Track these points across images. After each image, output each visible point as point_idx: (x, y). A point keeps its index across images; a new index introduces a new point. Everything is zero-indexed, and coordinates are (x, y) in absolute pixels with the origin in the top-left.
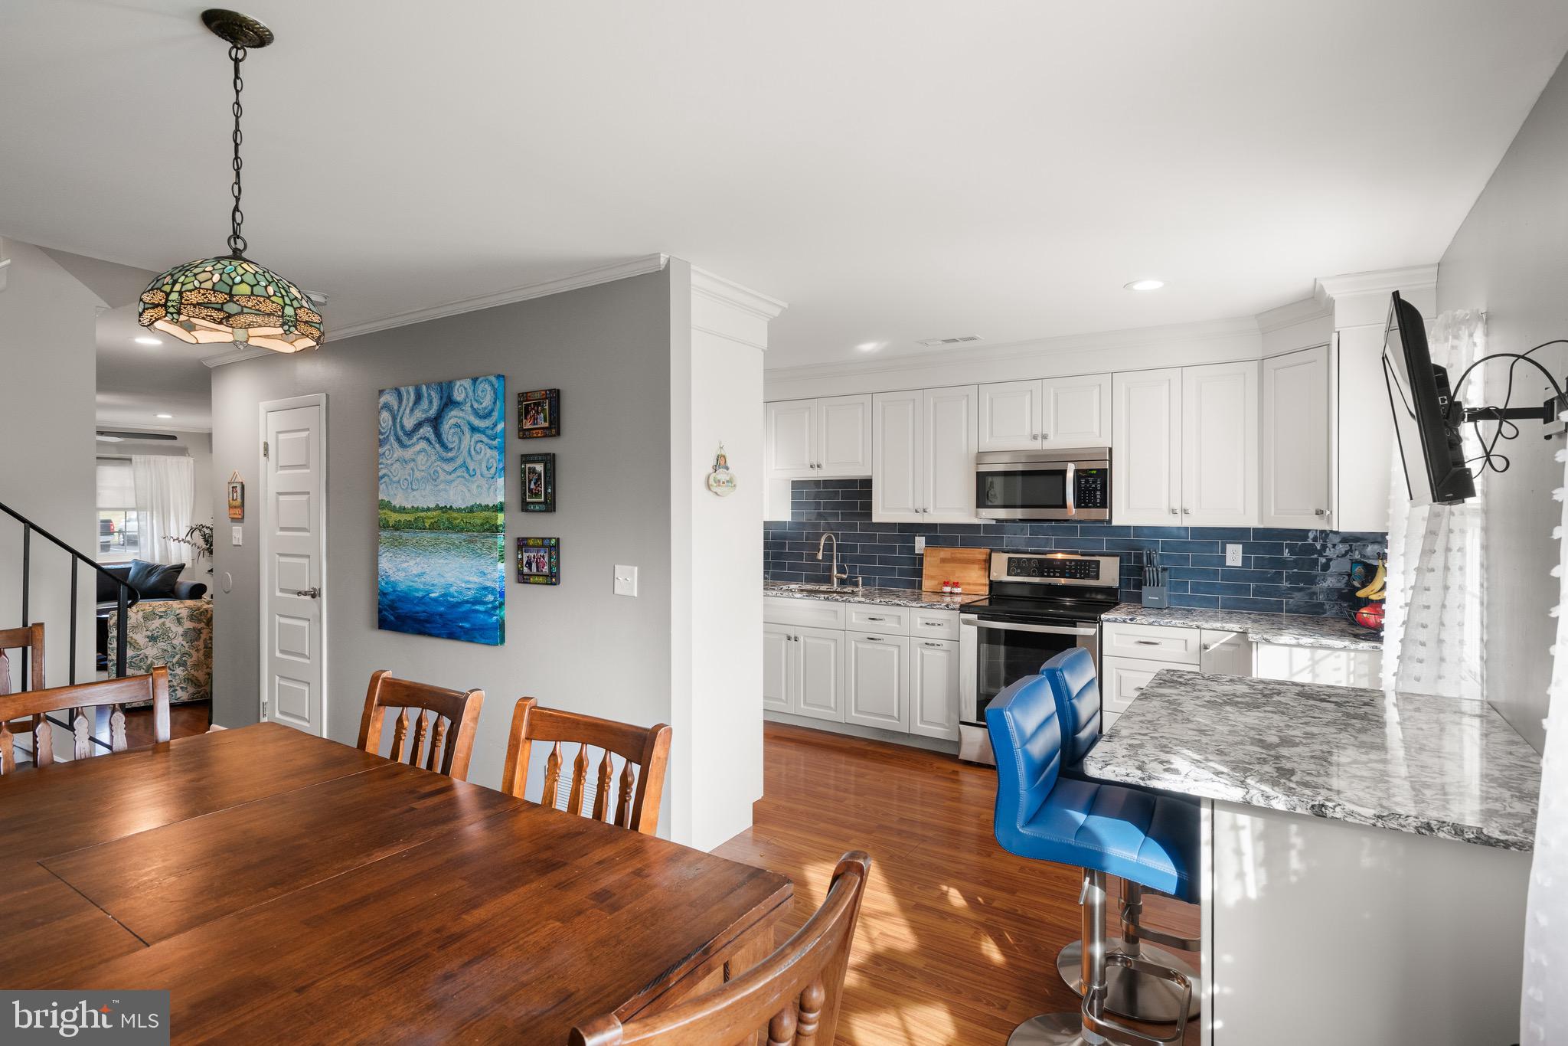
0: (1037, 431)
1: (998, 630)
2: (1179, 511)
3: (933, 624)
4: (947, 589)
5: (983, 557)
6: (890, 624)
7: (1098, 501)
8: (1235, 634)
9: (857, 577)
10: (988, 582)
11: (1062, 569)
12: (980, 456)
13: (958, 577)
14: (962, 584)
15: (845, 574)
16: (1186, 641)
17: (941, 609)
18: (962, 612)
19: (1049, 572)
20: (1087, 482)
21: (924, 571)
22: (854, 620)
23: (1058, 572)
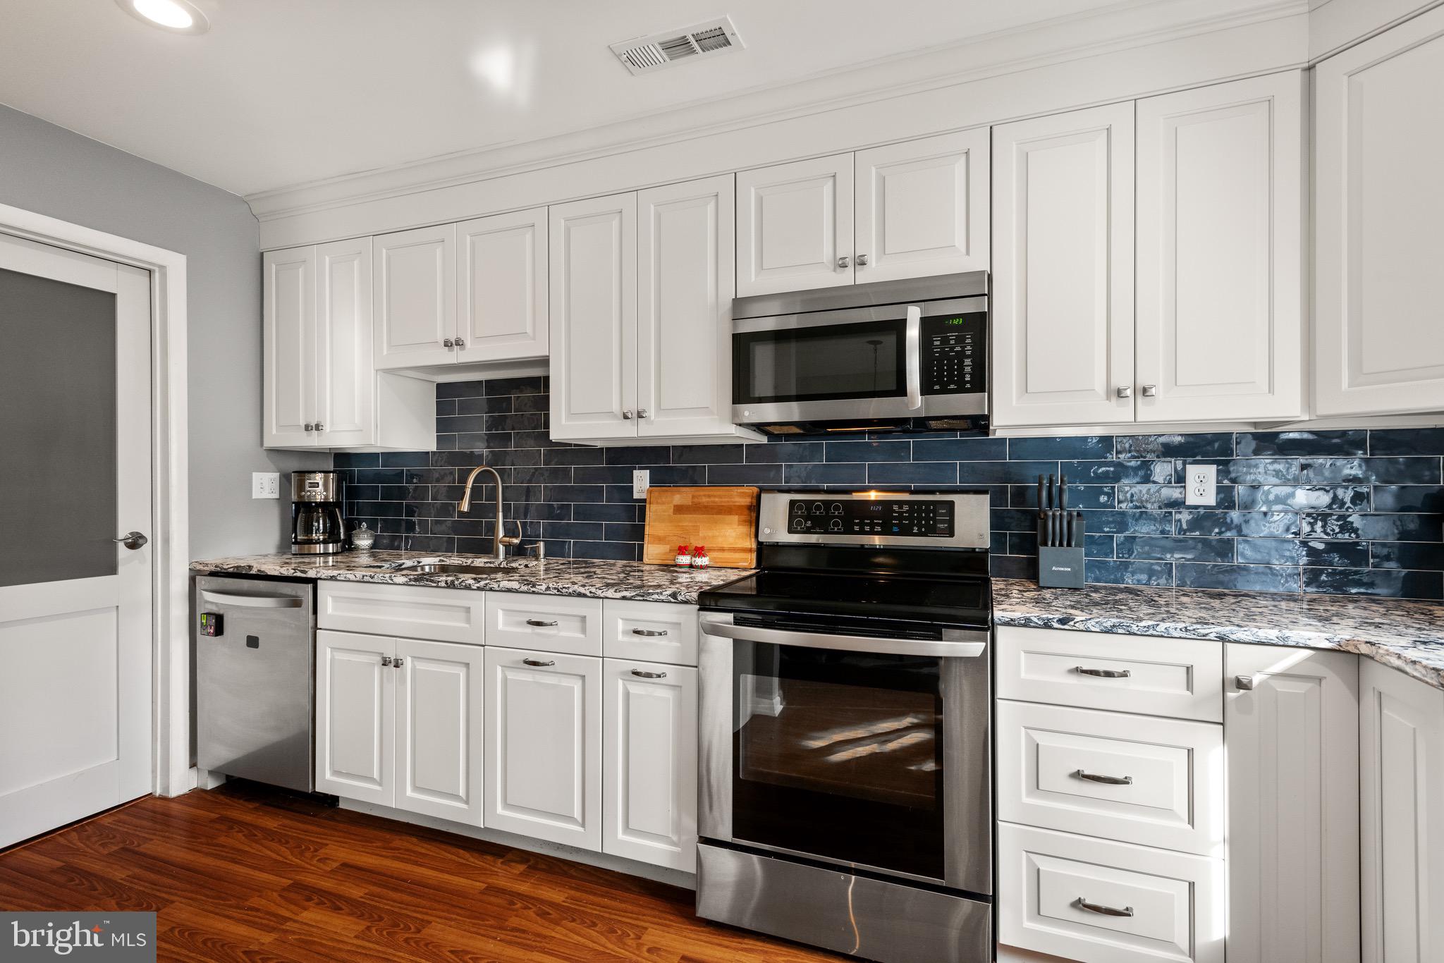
0: (846, 250)
1: (770, 646)
2: (1129, 392)
3: (651, 634)
4: (685, 559)
5: (746, 501)
6: (566, 633)
7: (968, 378)
8: (1308, 653)
9: (536, 542)
10: (754, 546)
11: (884, 517)
12: (740, 305)
13: (705, 538)
14: (710, 550)
15: (517, 537)
16: (1189, 670)
17: (663, 601)
18: (703, 608)
19: (862, 525)
20: (945, 341)
21: (647, 528)
22: (500, 627)
23: (878, 524)
